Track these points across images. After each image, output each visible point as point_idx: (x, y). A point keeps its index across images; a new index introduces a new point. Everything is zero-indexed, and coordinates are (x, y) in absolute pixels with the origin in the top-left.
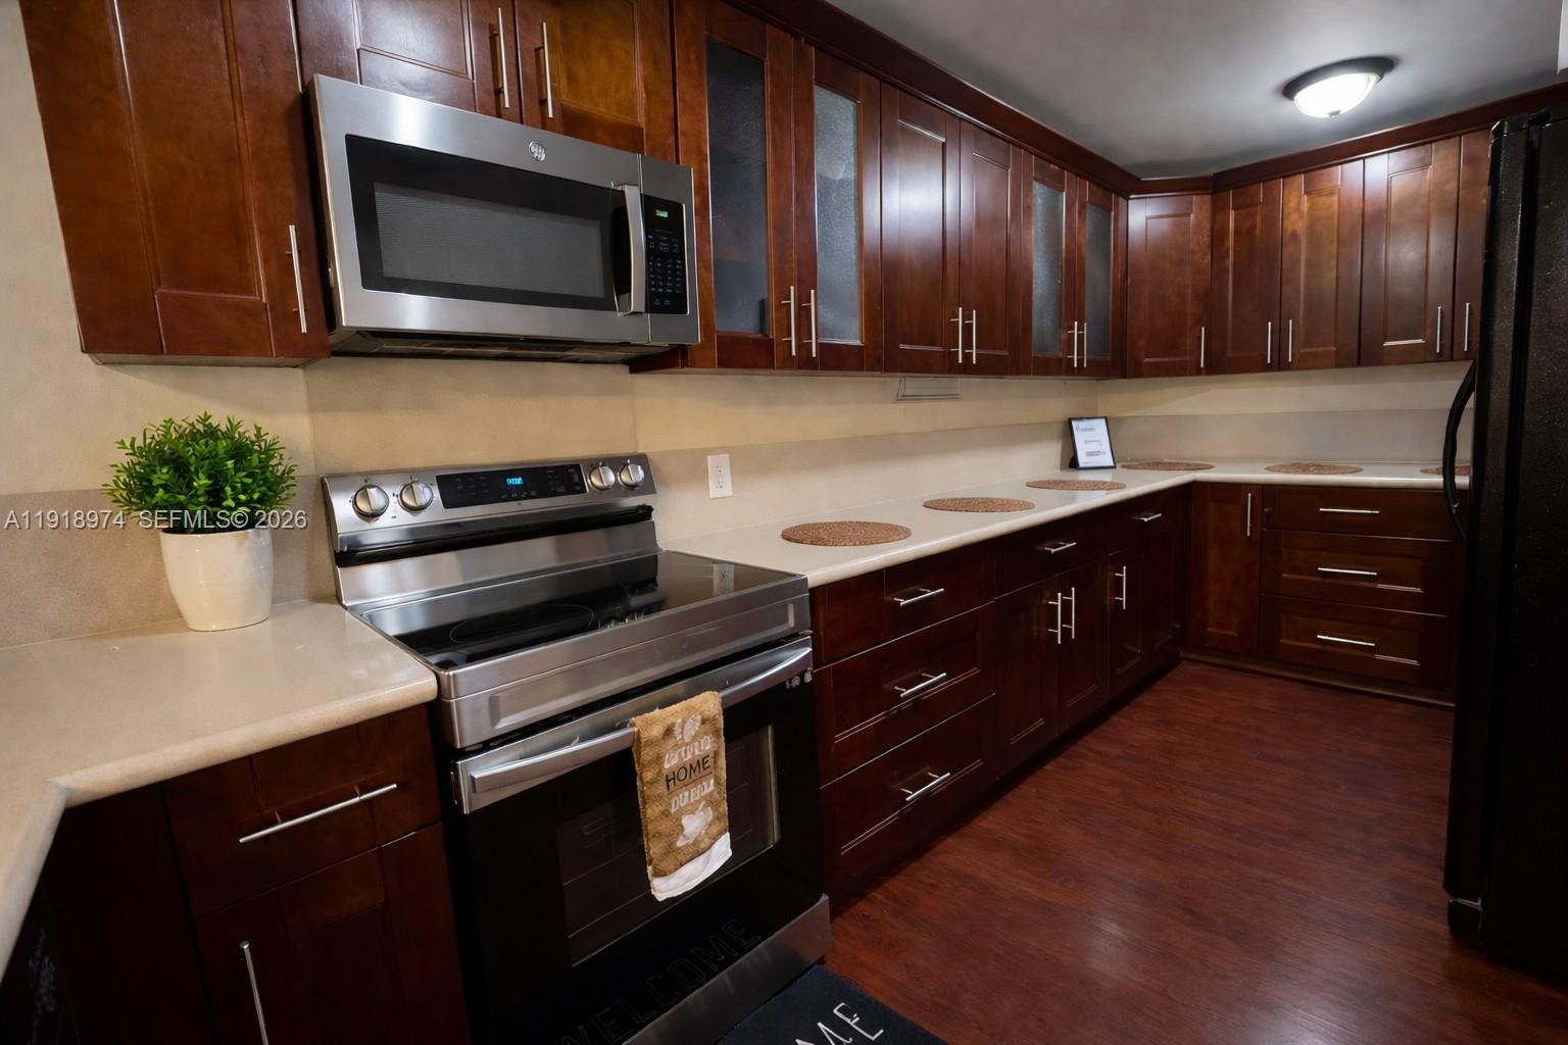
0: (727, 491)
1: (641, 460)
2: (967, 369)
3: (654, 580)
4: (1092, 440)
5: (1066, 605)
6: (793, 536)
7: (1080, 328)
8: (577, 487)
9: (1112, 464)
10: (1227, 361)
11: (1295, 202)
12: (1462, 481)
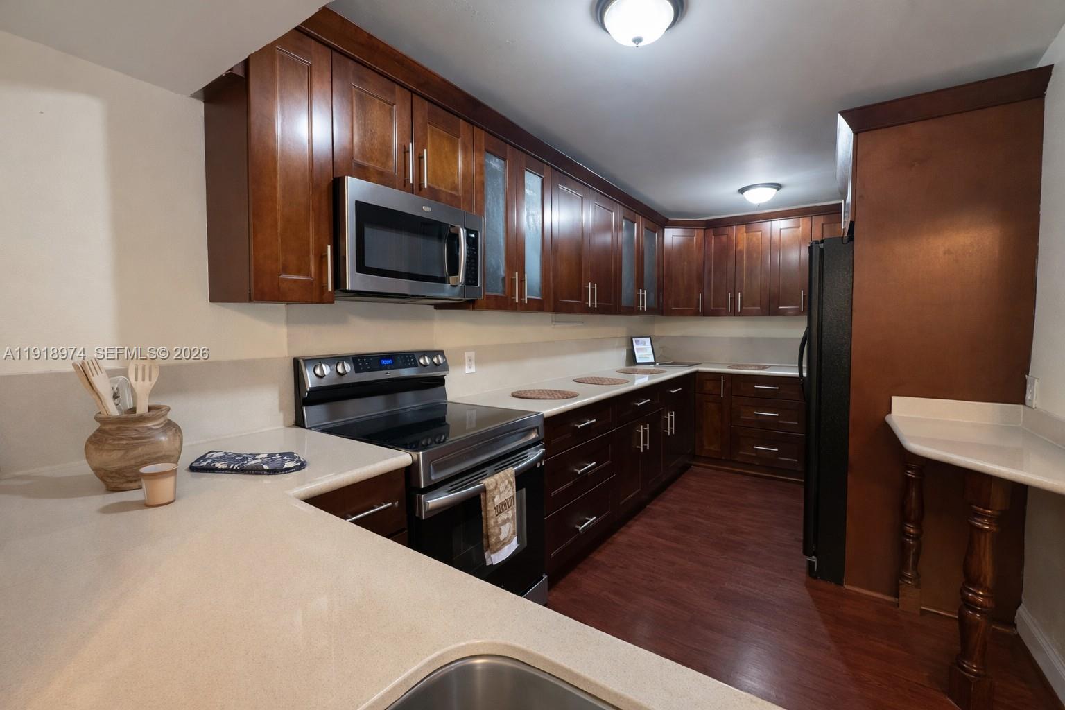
0: (473, 370)
1: (441, 353)
2: (592, 311)
3: (443, 419)
4: (644, 351)
5: (645, 432)
6: (515, 395)
7: (643, 292)
8: (416, 365)
9: (653, 361)
10: (711, 311)
11: (741, 236)
12: (805, 374)
